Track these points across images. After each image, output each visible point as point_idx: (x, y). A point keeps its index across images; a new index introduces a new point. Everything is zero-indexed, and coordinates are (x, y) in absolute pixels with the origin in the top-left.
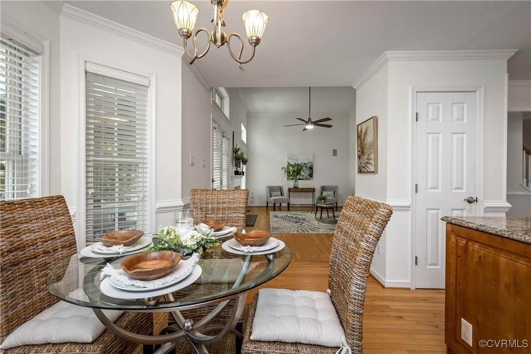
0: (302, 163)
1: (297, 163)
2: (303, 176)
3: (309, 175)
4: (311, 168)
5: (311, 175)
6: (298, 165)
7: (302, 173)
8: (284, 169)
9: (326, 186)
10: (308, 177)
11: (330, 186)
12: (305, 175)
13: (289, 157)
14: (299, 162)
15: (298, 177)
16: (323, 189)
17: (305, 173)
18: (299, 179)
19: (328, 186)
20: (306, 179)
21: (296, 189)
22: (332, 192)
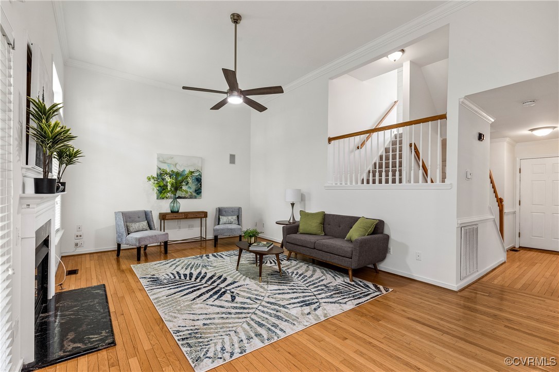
0: (184, 171)
1: (175, 170)
2: (187, 192)
3: (196, 191)
4: (199, 180)
5: (198, 191)
6: (177, 174)
7: (184, 188)
8: (152, 181)
9: (224, 208)
10: (194, 194)
11: (232, 208)
12: (189, 190)
13: (161, 159)
14: (179, 169)
15: (179, 193)
16: (220, 212)
17: (189, 187)
18: (179, 197)
19: (227, 208)
20: (191, 197)
21: (175, 215)
22: (235, 217)
